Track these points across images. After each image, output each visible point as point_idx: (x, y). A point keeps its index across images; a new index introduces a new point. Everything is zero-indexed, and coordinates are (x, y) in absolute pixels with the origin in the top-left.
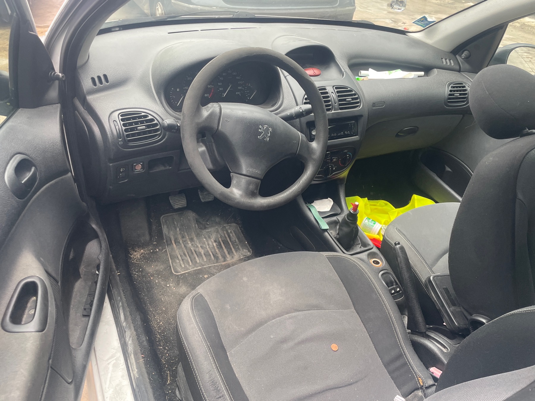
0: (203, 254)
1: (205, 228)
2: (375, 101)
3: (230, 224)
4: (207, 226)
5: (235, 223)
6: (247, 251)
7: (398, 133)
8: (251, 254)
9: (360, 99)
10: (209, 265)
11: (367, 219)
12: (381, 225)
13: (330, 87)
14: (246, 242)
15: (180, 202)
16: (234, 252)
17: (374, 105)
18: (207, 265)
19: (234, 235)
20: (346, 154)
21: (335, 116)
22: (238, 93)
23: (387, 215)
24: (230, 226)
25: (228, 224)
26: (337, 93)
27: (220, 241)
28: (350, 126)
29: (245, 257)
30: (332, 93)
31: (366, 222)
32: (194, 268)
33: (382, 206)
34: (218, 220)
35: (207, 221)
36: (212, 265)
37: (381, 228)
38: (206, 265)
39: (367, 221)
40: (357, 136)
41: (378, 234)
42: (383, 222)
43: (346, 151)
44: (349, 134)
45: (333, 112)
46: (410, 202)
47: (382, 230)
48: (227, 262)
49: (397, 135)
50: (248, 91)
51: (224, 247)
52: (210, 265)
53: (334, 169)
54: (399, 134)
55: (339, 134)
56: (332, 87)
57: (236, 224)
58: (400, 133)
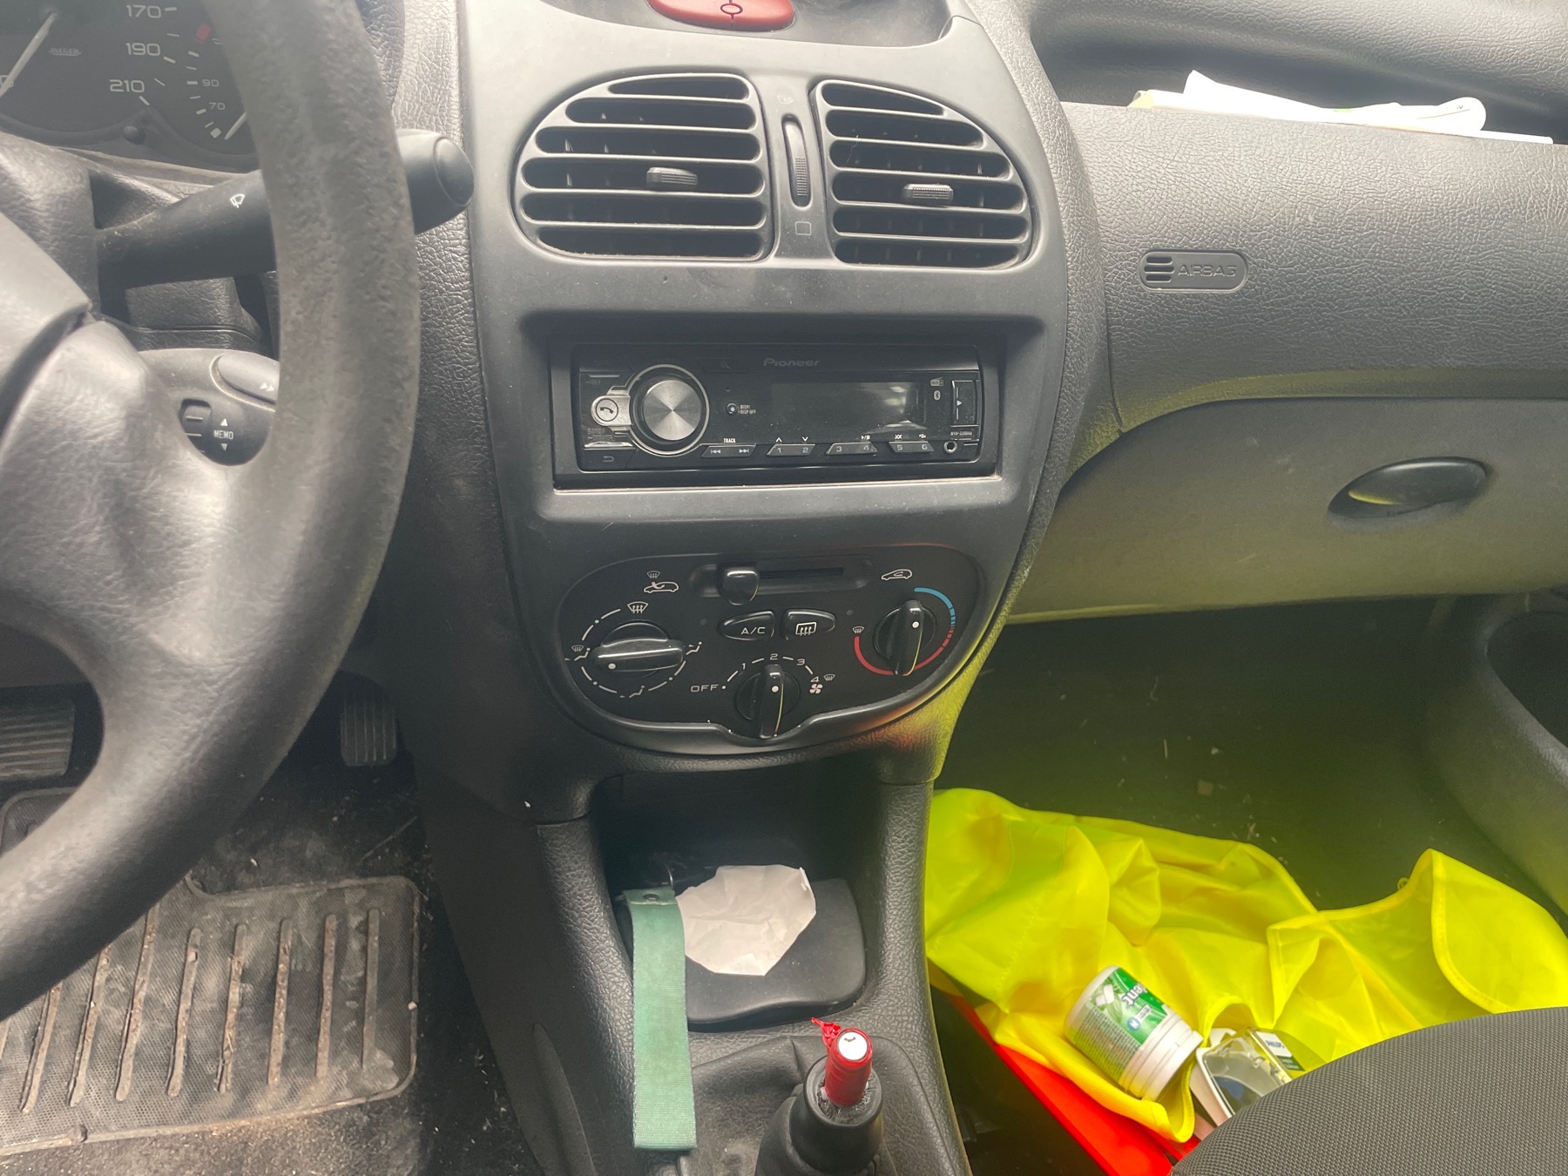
0: (133, 1050)
1: (231, 886)
2: (1168, 243)
3: (374, 880)
4: (243, 877)
5: (406, 875)
6: (391, 1064)
7: (1349, 487)
8: (403, 1087)
9: (1031, 202)
10: (124, 1127)
11: (1109, 981)
12: (1196, 1038)
13: (783, 81)
14: (412, 1006)
15: (32, 748)
16: (324, 1056)
17: (1158, 265)
18: (113, 1128)
19: (376, 945)
20: (903, 594)
21: (789, 301)
22: (130, 85)
23: (1258, 948)
24: (371, 889)
25: (364, 876)
26: (833, 129)
27: (280, 977)
28: (937, 396)
29: (362, 1101)
30: (790, 128)
31: (1100, 1002)
32: (29, 1138)
33: (1244, 883)
34: (314, 847)
35: (253, 851)
36: (143, 1132)
37: (1192, 1060)
38: (107, 1129)
39: (1108, 994)
40: (995, 478)
41: (1171, 1094)
42: (1210, 1015)
43: (898, 575)
44: (925, 456)
45: (773, 262)
46: (1405, 883)
47: (1196, 1069)
48: (243, 1123)
49: (1342, 505)
50: (207, 83)
51: (280, 1016)
52: (131, 1134)
53: (816, 689)
54: (1353, 495)
55: (838, 448)
56: (803, 84)
57: (412, 884)
58: (1362, 493)
